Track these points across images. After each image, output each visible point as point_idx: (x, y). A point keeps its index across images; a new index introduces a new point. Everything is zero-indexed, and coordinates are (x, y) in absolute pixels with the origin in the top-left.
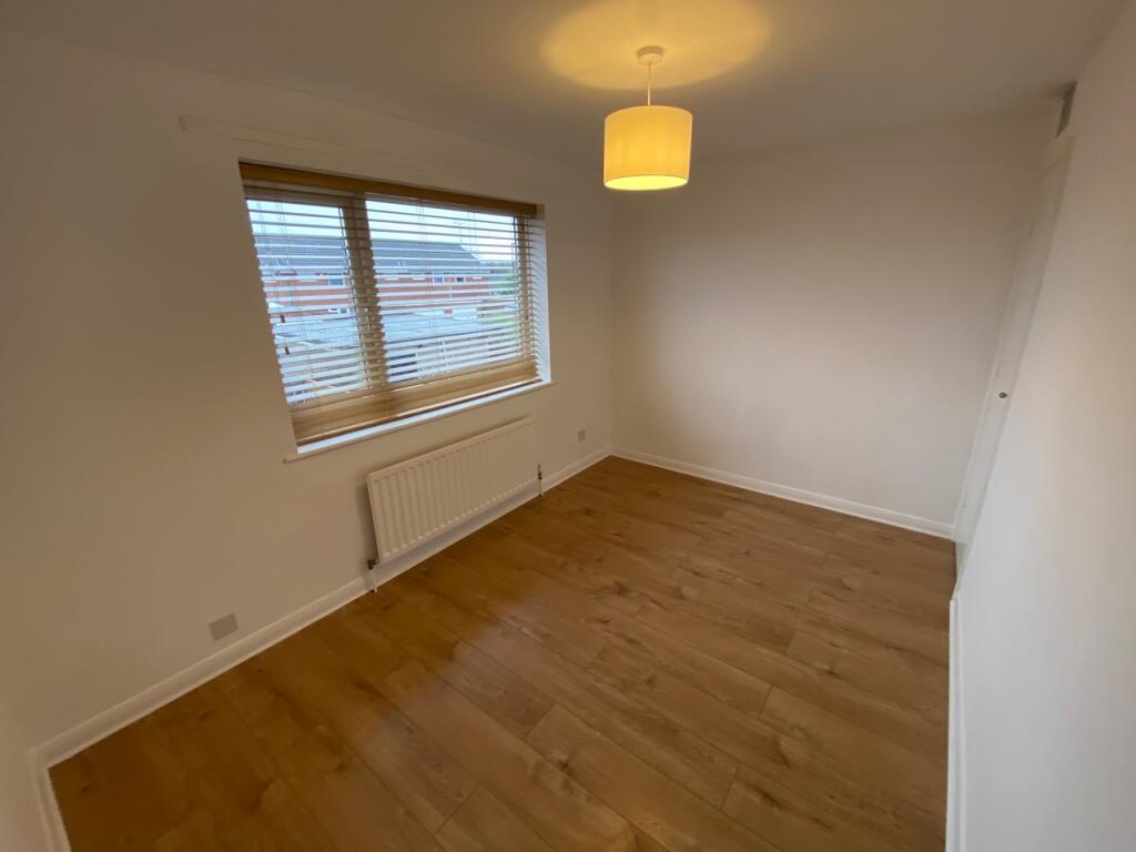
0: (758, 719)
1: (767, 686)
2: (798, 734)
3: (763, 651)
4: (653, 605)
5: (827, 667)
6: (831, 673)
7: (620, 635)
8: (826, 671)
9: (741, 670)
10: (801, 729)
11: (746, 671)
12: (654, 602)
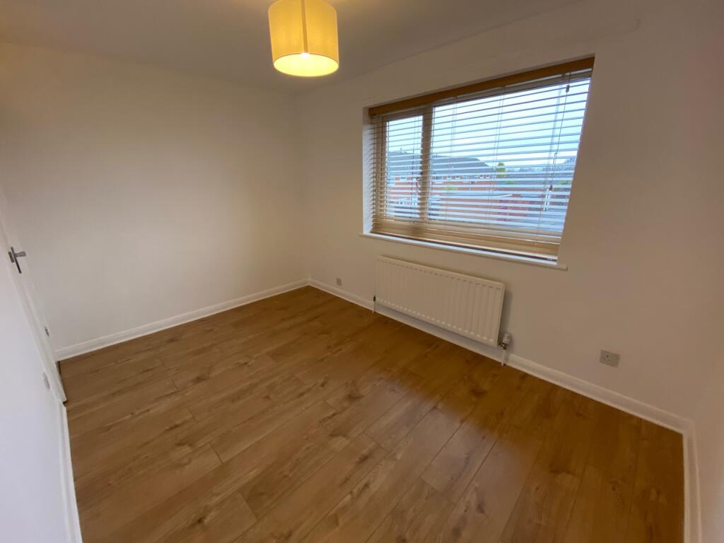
0: (209, 442)
1: (224, 461)
2: (186, 460)
3: (253, 473)
4: (331, 413)
5: (206, 521)
6: (200, 521)
7: (309, 390)
8: (204, 518)
9: (247, 449)
10: (186, 464)
11: (245, 450)
12: (334, 415)
